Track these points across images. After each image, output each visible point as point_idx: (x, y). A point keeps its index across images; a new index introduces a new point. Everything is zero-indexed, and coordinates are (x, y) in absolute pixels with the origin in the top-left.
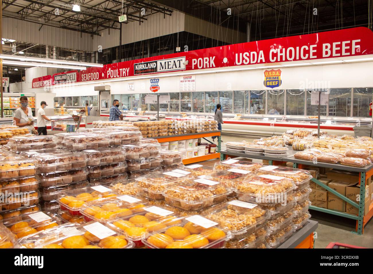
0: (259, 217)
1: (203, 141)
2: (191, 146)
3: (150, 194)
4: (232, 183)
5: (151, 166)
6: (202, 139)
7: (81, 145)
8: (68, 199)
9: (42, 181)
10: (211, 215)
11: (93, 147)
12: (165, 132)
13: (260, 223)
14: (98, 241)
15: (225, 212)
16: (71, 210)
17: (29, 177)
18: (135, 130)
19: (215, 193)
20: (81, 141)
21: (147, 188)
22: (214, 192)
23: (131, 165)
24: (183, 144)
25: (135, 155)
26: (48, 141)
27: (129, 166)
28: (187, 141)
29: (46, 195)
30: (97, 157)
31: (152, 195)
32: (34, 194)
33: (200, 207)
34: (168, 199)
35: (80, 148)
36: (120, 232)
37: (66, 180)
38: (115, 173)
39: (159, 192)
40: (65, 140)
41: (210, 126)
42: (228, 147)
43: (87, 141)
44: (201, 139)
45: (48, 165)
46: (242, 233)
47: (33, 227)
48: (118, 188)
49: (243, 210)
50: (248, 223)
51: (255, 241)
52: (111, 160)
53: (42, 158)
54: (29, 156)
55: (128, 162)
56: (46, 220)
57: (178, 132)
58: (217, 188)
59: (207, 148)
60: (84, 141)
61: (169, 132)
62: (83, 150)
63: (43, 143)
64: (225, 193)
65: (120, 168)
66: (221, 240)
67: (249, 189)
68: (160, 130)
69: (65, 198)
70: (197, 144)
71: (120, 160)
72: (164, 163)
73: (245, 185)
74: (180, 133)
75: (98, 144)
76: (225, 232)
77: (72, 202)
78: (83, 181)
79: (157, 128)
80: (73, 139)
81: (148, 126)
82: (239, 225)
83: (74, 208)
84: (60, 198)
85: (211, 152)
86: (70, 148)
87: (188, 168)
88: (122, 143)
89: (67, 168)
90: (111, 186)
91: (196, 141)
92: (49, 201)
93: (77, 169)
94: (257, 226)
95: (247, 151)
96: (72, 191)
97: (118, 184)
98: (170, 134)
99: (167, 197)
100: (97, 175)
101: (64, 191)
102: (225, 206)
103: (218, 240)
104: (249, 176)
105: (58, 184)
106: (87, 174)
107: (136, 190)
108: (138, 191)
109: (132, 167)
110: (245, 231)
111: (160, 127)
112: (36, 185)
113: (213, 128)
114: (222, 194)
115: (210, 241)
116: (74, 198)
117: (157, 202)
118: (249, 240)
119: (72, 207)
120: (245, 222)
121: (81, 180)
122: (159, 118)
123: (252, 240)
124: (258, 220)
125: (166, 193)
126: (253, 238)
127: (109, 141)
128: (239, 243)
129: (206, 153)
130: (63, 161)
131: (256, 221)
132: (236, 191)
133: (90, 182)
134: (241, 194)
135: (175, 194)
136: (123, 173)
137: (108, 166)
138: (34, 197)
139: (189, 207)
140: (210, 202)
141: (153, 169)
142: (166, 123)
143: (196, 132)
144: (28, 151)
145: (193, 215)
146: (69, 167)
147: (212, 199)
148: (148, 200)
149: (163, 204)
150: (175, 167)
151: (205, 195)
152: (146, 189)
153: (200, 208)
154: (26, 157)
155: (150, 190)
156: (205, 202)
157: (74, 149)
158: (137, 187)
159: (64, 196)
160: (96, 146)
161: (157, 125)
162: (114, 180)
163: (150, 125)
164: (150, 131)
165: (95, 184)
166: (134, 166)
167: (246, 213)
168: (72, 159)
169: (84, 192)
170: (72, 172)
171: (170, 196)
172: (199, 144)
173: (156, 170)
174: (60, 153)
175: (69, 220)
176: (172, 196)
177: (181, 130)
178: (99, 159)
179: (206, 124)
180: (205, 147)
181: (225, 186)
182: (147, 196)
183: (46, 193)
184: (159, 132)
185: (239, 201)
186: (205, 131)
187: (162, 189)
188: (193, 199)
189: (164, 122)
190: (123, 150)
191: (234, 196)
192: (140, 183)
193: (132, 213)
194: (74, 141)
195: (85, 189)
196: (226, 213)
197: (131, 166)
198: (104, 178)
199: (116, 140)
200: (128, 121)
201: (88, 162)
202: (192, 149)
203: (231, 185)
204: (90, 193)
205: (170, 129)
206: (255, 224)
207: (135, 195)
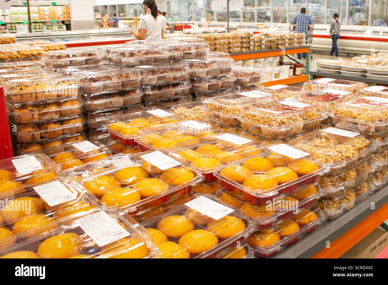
0: (361, 149)
1: (286, 60)
2: (271, 65)
3: (222, 119)
4: (327, 106)
5: (222, 87)
6: (285, 57)
7: (132, 60)
8: (119, 126)
9: (86, 104)
10: (299, 145)
11: (147, 62)
12: (237, 47)
13: (363, 157)
14: (160, 172)
15: (318, 141)
16: (123, 138)
17: (70, 99)
18: (200, 41)
19: (305, 118)
20: (132, 54)
21: (217, 111)
22: (303, 116)
23: (197, 85)
24: (260, 62)
25: (201, 72)
26: (90, 55)
27: (194, 86)
28: (266, 59)
29: (91, 122)
30: (153, 74)
31: (224, 120)
32: (77, 120)
33: (286, 134)
34: (245, 124)
35: (131, 63)
36: (186, 163)
37: (115, 102)
38: (176, 95)
39: (234, 117)
40: (112, 54)
41: (296, 40)
42: (319, 67)
43: (140, 55)
44: (283, 57)
45: (92, 83)
46: (339, 166)
47: (78, 158)
48: (181, 112)
49: (341, 140)
50: (348, 155)
51: (355, 178)
52: (170, 78)
53: (85, 75)
54: (68, 73)
55: (192, 81)
56: (93, 150)
57: (254, 47)
58: (308, 112)
59: (291, 68)
60: (136, 55)
61: (242, 47)
62: (134, 66)
63: (84, 59)
64: (319, 118)
65: (183, 88)
66: (313, 174)
67: (349, 113)
68: (231, 45)
69: (115, 124)
70: (278, 63)
71: (183, 78)
72: (238, 82)
73: (344, 107)
74: (256, 49)
75: (153, 58)
76: (318, 166)
77: (124, 128)
78: (136, 104)
79: (227, 43)
80: (122, 52)
81: (216, 39)
82: (336, 157)
83: (127, 136)
84: (109, 125)
85: (297, 73)
86: (118, 64)
87: (268, 89)
88: (184, 57)
89: (116, 87)
90: (172, 110)
91: (278, 59)
92: (96, 129)
93: (128, 89)
94: (359, 159)
95: (344, 71)
96: (124, 116)
97: (181, 108)
98: (244, 50)
99: (244, 122)
100: (154, 97)
101: (113, 117)
102: (318, 134)
103: (309, 174)
104: (349, 98)
105: (105, 108)
106: (142, 95)
107: (204, 114)
108: (207, 115)
109: (198, 87)
110: (344, 165)
111: (231, 40)
112: (79, 108)
113: (299, 43)
114: (314, 119)
115: (299, 175)
116: (126, 124)
117: (231, 129)
118: (348, 177)
119: (124, 134)
120: (344, 154)
121: (134, 103)
122: (229, 29)
123: (352, 177)
124: (360, 152)
125: (243, 117)
126: (353, 174)
127: (167, 55)
128: (335, 180)
129: (290, 75)
130: (111, 79)
131: (358, 153)
132: (332, 115)
133: (145, 106)
134: (339, 120)
135: (254, 118)
136: (186, 95)
137: (168, 86)
138: (77, 123)
139: (273, 134)
140: (299, 129)
141: (225, 90)
142: (238, 35)
143: (277, 48)
144: (67, 68)
145: (277, 144)
146: (119, 86)
147: (301, 125)
148: (219, 126)
149: (239, 131)
150: (253, 88)
151: (293, 120)
152: (216, 113)
153: (286, 137)
154: (65, 75)
155: (221, 114)
156: (292, 129)
157: (123, 65)
158: (205, 111)
159: (114, 121)
160: (151, 60)
161: (227, 38)
162: (175, 103)
163: (218, 38)
164: (218, 46)
165: (151, 109)
166: (200, 87)
167: (345, 143)
168: (122, 76)
169: (137, 117)
170: (122, 93)
171: (248, 120)
172: (281, 63)
173: (228, 92)
174: (106, 69)
175: (121, 151)
176: (251, 120)
177: (258, 45)
178: (156, 77)
179: (290, 38)
180: (288, 67)
181: (318, 110)
182: (218, 122)
183: (92, 118)
184: (229, 48)
185: (336, 129)
186: (289, 47)
187: (237, 112)
188: (277, 124)
189: (236, 34)
190: (186, 65)
191: (329, 122)
192: (209, 105)
193: (200, 142)
194: (123, 54)
195: (139, 113)
196: (319, 143)
197: (196, 87)
198: (162, 101)
199: (176, 54)
200: (189, 34)
201: (142, 81)
202: (272, 69)
203: (326, 109)
204: (146, 119)
205: (244, 43)
206: (357, 156)
207: (202, 120)
